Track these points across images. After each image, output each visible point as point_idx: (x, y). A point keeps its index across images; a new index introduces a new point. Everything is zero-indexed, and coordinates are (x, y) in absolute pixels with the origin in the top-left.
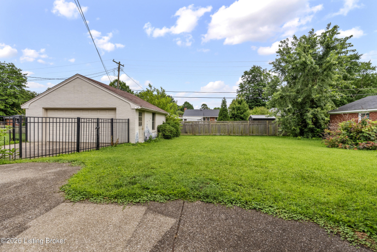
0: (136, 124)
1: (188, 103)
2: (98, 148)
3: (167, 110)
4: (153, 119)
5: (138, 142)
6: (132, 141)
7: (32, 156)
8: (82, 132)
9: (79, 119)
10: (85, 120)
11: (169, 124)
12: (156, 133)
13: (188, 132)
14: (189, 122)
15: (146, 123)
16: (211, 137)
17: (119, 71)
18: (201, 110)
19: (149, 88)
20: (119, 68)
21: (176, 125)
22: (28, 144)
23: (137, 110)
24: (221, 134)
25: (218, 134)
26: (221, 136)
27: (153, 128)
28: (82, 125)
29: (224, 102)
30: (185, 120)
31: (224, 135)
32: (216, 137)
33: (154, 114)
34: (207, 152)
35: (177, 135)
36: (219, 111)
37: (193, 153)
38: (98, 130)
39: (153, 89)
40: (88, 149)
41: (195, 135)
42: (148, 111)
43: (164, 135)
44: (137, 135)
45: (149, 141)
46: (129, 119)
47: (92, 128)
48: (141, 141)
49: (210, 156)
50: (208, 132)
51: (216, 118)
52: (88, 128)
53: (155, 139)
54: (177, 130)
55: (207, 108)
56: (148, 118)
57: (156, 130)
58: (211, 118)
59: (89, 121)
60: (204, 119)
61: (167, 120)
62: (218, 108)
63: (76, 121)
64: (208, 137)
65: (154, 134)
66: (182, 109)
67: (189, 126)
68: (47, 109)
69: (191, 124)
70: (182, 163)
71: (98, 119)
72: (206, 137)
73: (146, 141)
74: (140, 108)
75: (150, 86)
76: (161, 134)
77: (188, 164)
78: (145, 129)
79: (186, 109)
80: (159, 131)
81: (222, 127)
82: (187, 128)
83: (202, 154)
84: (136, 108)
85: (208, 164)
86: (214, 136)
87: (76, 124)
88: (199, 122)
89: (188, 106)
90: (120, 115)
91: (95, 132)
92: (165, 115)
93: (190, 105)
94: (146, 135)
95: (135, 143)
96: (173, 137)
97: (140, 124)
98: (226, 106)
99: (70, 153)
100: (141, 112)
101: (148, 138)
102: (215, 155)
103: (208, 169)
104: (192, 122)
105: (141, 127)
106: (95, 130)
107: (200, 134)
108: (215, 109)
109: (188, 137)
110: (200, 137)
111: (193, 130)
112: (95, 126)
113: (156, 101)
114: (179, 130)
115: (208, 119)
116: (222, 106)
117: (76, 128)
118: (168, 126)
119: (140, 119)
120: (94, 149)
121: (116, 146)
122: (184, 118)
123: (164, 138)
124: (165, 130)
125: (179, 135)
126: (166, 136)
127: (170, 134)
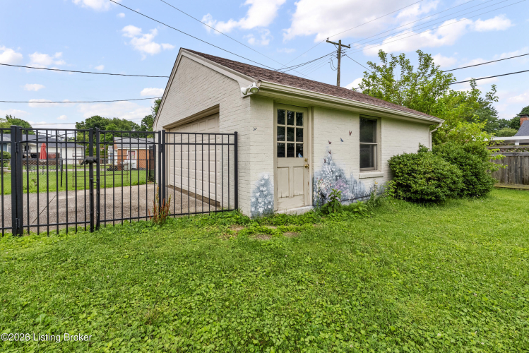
0: (253, 150)
4: (371, 138)
15: (318, 147)
17: (339, 58)
23: (259, 100)
33: (373, 121)
44: (265, 186)
45: (326, 208)
48: (301, 205)
56: (331, 131)
73: (319, 205)
78: (320, 167)
79: (525, 121)
84: (246, 90)
92: (430, 126)
94: (322, 186)
95: (250, 215)
100: (296, 111)
105: (299, 160)
123: (409, 199)
124: (413, 170)
125: (487, 190)
126: (416, 192)
127: (433, 189)
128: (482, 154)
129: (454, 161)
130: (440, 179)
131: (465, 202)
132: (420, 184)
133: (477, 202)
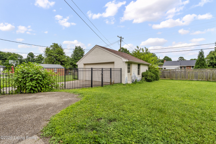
0: (126, 72)
1: (168, 57)
2: (102, 85)
3: (149, 62)
4: (139, 68)
5: (127, 83)
6: (124, 82)
7: (73, 87)
8: (93, 76)
9: (92, 69)
10: (95, 69)
11: (150, 71)
12: (141, 77)
13: (166, 77)
14: (167, 70)
15: (133, 71)
16: (187, 82)
17: (121, 42)
18: (178, 61)
19: (137, 49)
20: (121, 40)
21: (155, 72)
22: (78, 81)
23: (126, 62)
24: (198, 79)
25: (195, 79)
26: (198, 82)
27: (139, 74)
28: (94, 72)
29: (201, 54)
30: (165, 68)
31: (201, 81)
32: (193, 82)
33: (139, 65)
34: (184, 97)
35: (157, 79)
36: (196, 61)
37: (168, 97)
38: (102, 75)
39: (139, 48)
40: (97, 86)
41: (172, 79)
42: (135, 63)
43: (146, 79)
44: (127, 78)
45: (135, 82)
46: (121, 69)
47: (99, 74)
48: (130, 82)
49: (187, 103)
50: (184, 77)
51: (193, 67)
52: (97, 74)
53: (139, 81)
54: (157, 76)
55: (184, 60)
56: (134, 68)
57: (141, 75)
58: (187, 67)
59: (97, 70)
60: (181, 67)
61: (149, 69)
62: (195, 59)
63: (91, 70)
64: (185, 81)
65: (139, 78)
66: (162, 61)
67: (167, 73)
68: (85, 64)
69: (169, 71)
70: (153, 109)
71: (102, 69)
72: (183, 81)
73: (133, 82)
74: (128, 61)
75: (138, 47)
76: (143, 78)
77: (160, 111)
78: (133, 75)
79: (165, 61)
80: (143, 76)
81: (199, 74)
82: (165, 74)
83: (178, 99)
84: (125, 61)
85: (184, 116)
86: (191, 81)
87: (91, 71)
88: (176, 70)
89: (167, 59)
90: (117, 66)
91: (101, 76)
92: (148, 65)
93: (169, 58)
94: (133, 78)
95: (125, 84)
96: (153, 80)
97: (129, 72)
98: (203, 56)
99: (88, 87)
100: (129, 64)
101: (134, 81)
102: (194, 102)
103: (184, 125)
104: (170, 70)
105: (129, 74)
106: (101, 75)
107: (177, 78)
108: (192, 60)
109: (166, 81)
110: (177, 82)
111: (170, 76)
112: (101, 73)
113: (142, 57)
114: (159, 75)
115: (185, 67)
116: (199, 57)
117: (91, 74)
118: (149, 73)
119: (129, 68)
120: (100, 86)
121: (112, 85)
122: (163, 67)
123: (146, 81)
124: (147, 75)
125: (158, 79)
126: (148, 79)
127: (151, 79)
128: (158, 72)
129: (153, 73)
130: (152, 77)
131: (155, 81)
132: (149, 78)
133: (157, 81)
